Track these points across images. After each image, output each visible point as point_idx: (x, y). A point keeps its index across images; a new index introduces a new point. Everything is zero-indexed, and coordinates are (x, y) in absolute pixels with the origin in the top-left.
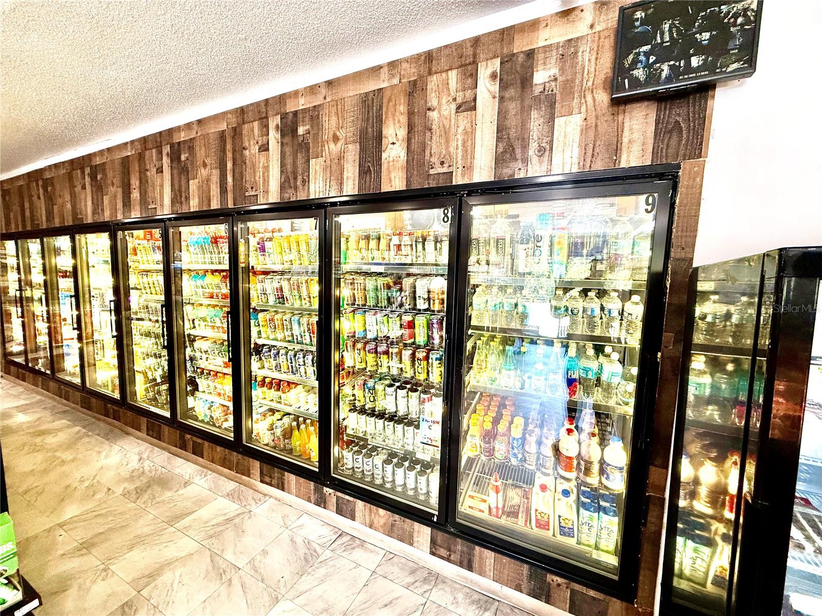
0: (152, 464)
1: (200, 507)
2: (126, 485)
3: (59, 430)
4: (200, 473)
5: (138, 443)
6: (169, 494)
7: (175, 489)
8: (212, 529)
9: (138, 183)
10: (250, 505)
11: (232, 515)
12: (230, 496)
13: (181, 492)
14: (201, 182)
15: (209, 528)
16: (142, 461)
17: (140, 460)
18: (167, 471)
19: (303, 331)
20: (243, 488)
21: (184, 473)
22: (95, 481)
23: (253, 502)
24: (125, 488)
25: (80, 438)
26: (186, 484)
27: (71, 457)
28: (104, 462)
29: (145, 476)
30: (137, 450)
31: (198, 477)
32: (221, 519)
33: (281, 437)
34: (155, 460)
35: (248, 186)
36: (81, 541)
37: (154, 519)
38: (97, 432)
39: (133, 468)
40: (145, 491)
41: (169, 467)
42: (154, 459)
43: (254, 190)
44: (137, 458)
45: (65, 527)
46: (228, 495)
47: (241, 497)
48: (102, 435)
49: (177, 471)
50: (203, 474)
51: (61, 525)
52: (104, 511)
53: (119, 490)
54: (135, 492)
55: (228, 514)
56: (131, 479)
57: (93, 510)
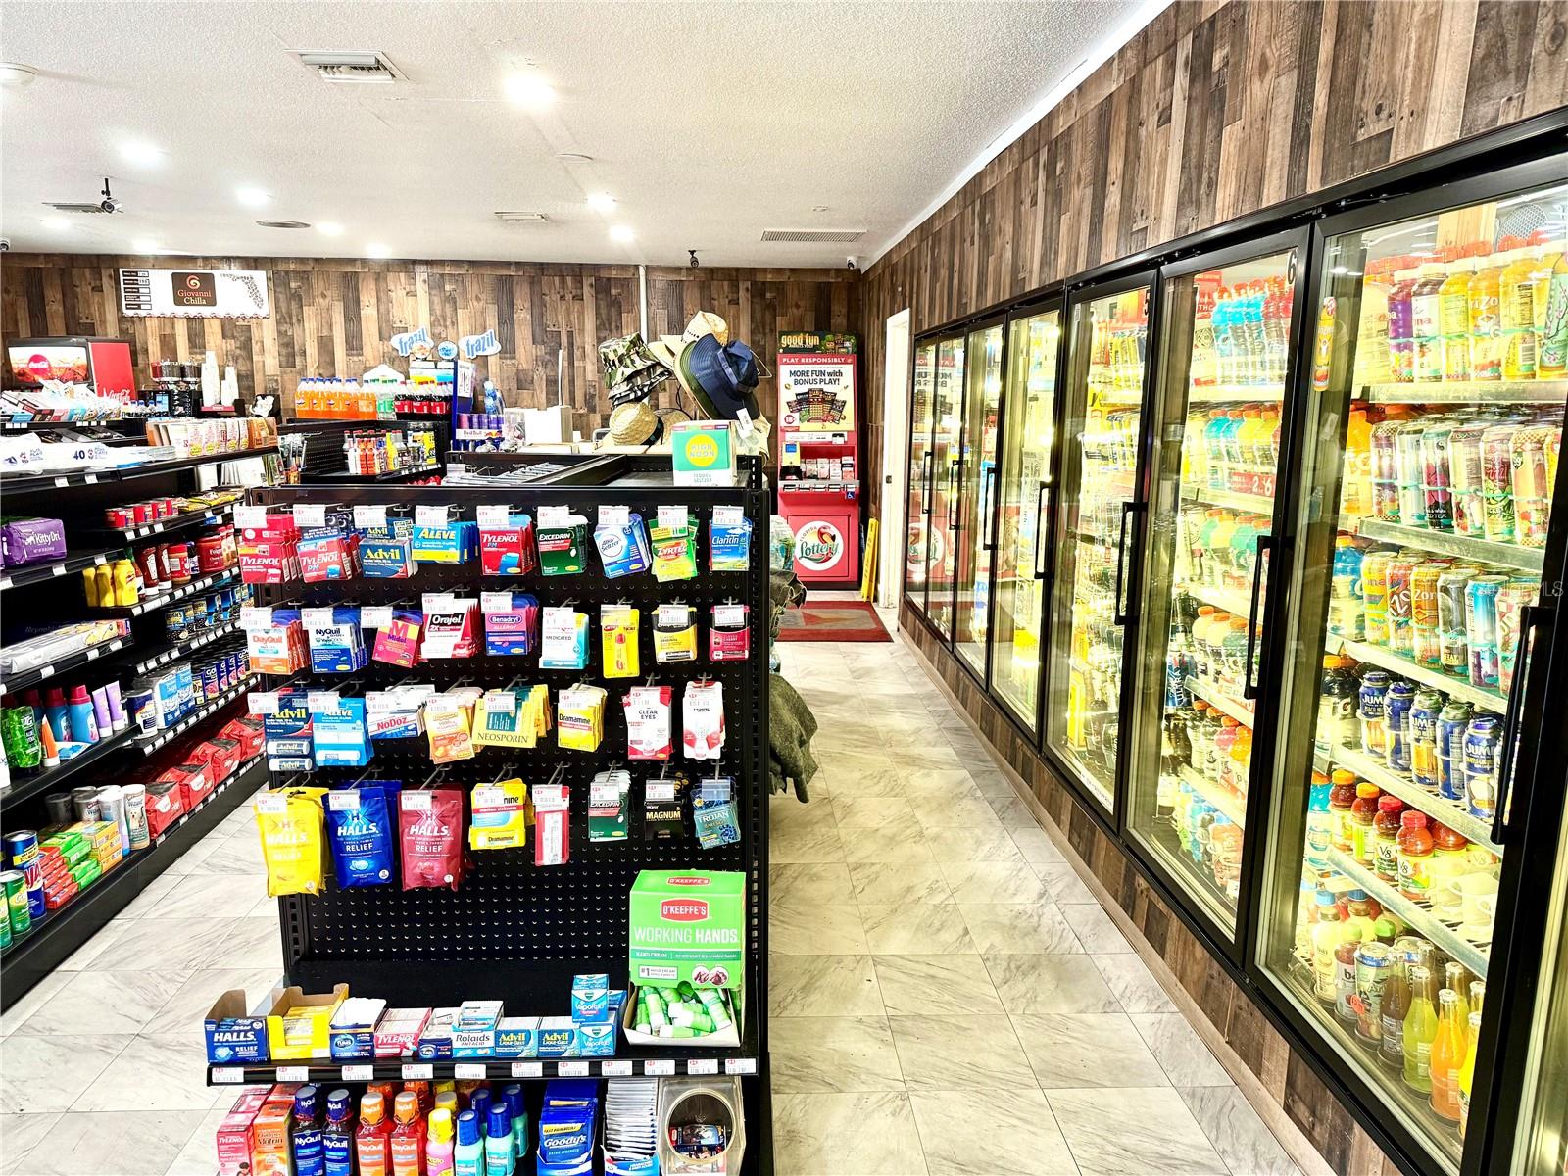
0: (1060, 918)
1: (1118, 1084)
2: (996, 938)
3: (937, 765)
4: (1150, 995)
5: (1052, 854)
6: (1065, 1009)
7: (1082, 1005)
8: (1118, 1155)
9: (1121, 165)
10: (1238, 1160)
11: (1181, 1152)
12: (1197, 1098)
13: (1090, 1018)
14: (1247, 128)
15: (1111, 1148)
16: (1042, 901)
17: (1041, 895)
18: (1082, 951)
19: (1500, 641)
20: (1238, 1098)
21: (1114, 978)
22: (951, 901)
23: (1248, 1157)
24: (992, 946)
25: (960, 797)
26: (1110, 1006)
27: (934, 831)
28: (979, 867)
29: (1037, 937)
30: (1043, 868)
31: (1142, 1006)
32: (1150, 1146)
33: (1374, 1001)
34: (1071, 913)
35: (1369, 105)
36: (891, 1012)
37: (1015, 1049)
38: (991, 795)
39: (1021, 908)
40: (1025, 975)
41: (1090, 944)
42: (1067, 909)
43: (1384, 114)
44: (1036, 886)
45: (881, 969)
46: (1193, 1095)
47: (1224, 1124)
48: (997, 805)
49: (1104, 962)
50: (1158, 1003)
51: (877, 961)
52: (942, 974)
53: (981, 946)
54: (1005, 965)
55: (1171, 1146)
56: (1011, 930)
57: (928, 960)
